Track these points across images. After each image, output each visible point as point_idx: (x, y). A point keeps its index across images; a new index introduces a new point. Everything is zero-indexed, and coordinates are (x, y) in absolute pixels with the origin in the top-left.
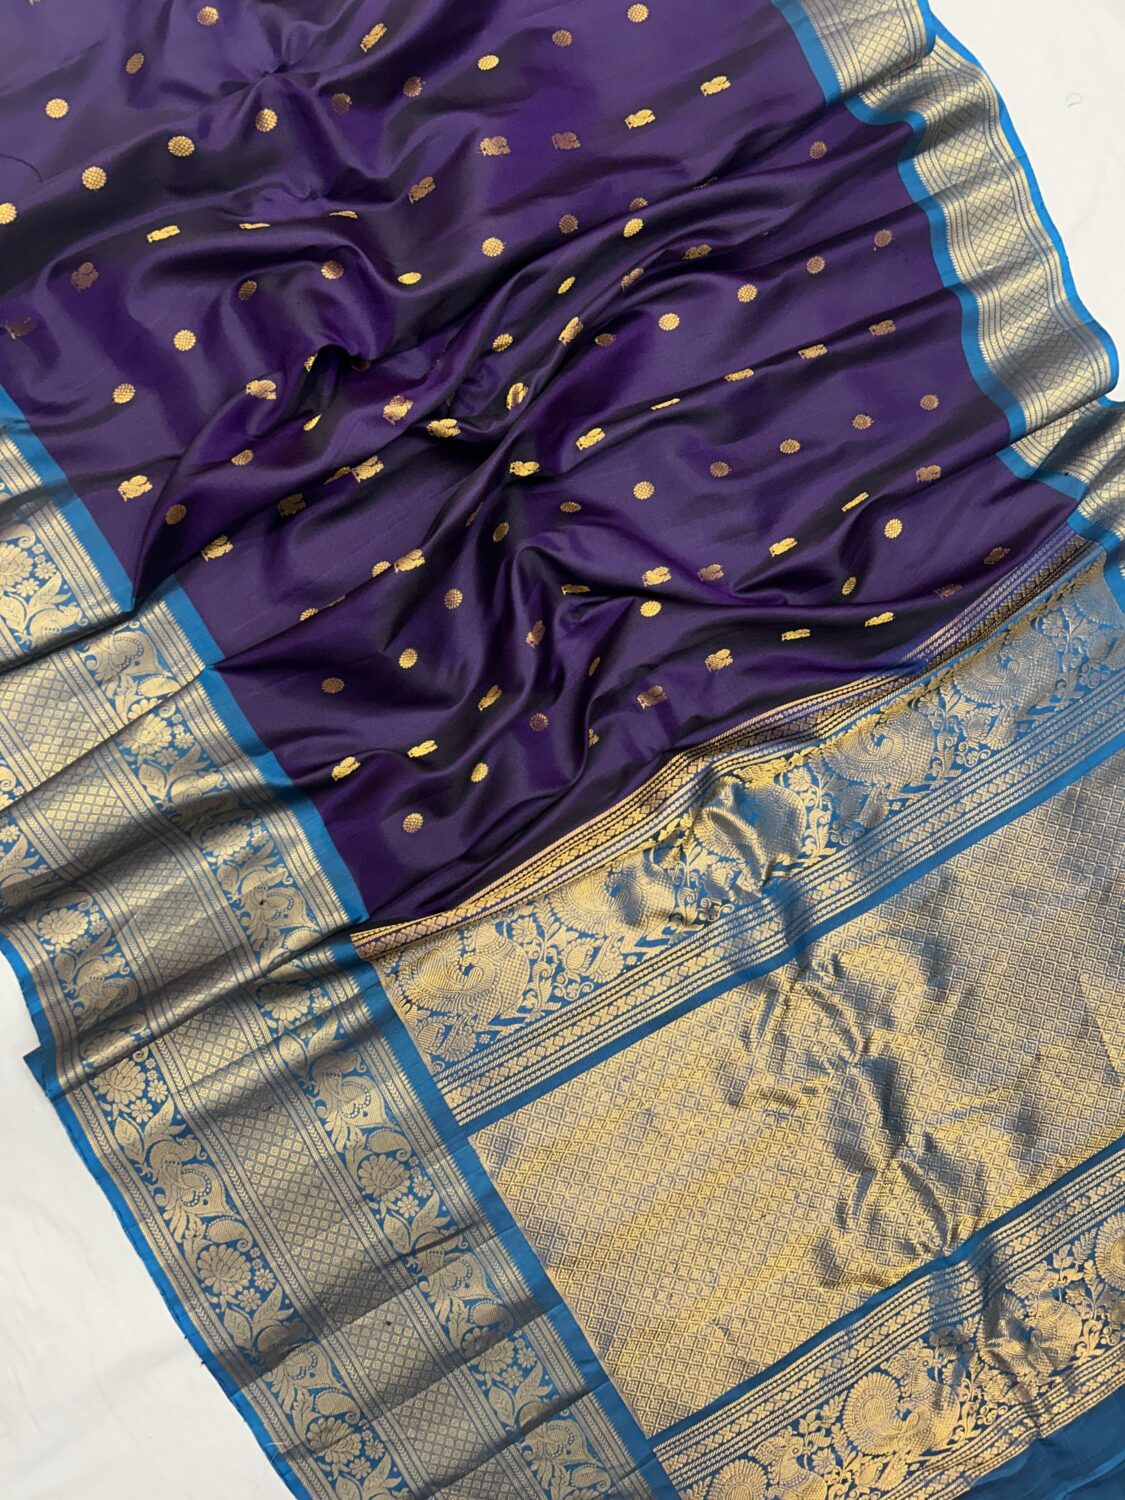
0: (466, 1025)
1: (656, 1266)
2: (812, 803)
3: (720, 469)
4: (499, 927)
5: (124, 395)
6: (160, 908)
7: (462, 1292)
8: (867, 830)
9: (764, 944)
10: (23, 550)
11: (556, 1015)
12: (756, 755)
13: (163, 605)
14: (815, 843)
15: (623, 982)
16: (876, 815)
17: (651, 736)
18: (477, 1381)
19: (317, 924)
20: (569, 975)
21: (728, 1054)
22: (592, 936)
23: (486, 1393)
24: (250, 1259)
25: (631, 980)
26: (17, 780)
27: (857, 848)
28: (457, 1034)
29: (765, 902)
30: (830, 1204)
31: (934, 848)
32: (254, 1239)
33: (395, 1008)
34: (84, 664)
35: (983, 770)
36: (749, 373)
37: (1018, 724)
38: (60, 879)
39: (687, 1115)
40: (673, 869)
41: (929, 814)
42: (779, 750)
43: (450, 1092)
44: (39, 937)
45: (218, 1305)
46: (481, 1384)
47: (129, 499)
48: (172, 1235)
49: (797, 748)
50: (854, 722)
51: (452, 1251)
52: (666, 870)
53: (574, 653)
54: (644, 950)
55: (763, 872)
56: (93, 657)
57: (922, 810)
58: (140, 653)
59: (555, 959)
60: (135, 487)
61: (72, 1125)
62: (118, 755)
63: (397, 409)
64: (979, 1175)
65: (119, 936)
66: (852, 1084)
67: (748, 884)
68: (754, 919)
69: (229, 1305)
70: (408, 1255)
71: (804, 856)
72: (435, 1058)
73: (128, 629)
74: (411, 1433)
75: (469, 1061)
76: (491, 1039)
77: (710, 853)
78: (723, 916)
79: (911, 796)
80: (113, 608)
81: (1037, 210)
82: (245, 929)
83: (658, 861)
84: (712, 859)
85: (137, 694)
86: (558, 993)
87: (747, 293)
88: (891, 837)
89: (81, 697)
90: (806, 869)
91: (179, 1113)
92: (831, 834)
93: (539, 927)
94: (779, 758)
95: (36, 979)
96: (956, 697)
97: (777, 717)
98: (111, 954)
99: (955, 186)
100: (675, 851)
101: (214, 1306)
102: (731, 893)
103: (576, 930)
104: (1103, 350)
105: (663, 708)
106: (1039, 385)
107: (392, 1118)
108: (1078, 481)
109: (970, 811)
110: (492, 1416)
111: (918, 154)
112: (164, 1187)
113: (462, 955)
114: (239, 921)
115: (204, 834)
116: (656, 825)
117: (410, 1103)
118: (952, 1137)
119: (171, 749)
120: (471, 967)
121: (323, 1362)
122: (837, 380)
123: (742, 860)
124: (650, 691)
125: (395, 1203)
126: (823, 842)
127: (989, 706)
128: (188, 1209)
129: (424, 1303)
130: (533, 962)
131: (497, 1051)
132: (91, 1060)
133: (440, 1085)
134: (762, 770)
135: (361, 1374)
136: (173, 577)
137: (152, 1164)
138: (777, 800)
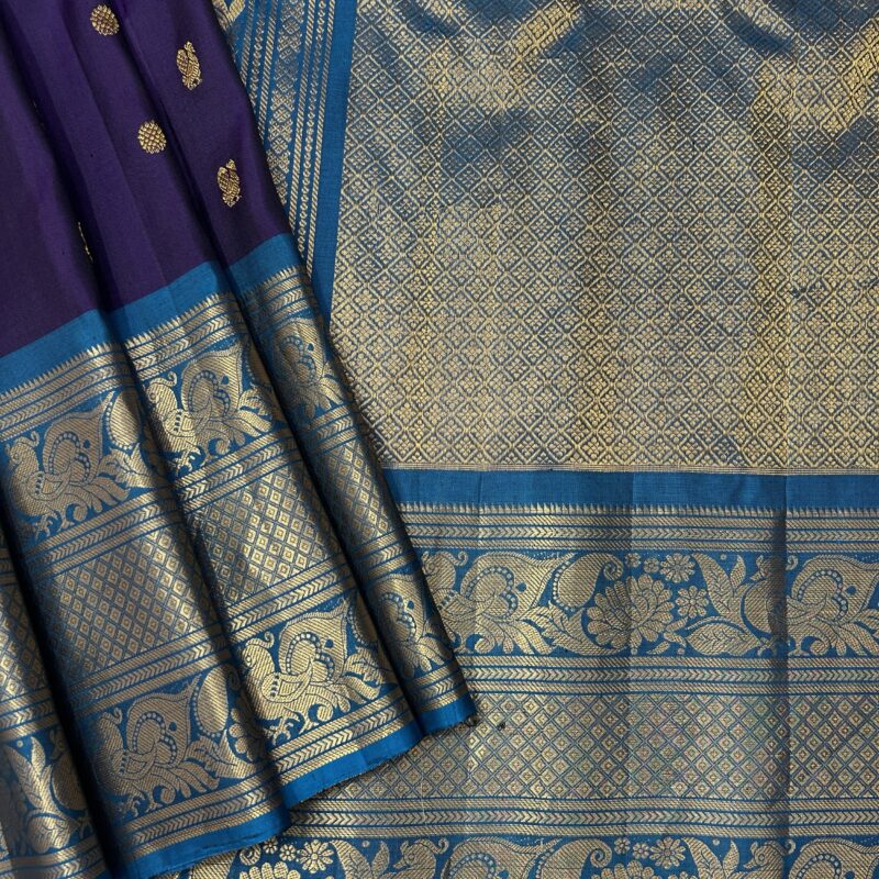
7: (526, 599)
18: (666, 654)
23: (690, 652)
46: (672, 651)
51: (460, 577)
74: (678, 788)
110: (729, 663)
121: (495, 849)
129: (503, 660)
135: (545, 806)
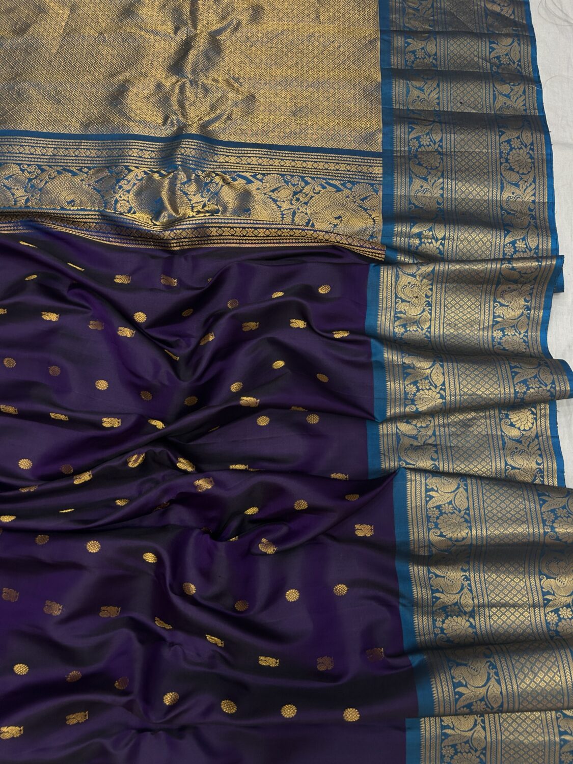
0: (354, 197)
1: (331, 57)
2: (125, 193)
3: (54, 371)
4: (313, 225)
7: (422, 96)
8: (107, 167)
9: (193, 147)
10: (440, 529)
11: (310, 175)
13: (383, 466)
14: (137, 176)
15: (270, 171)
16: (99, 170)
18: (436, 61)
19: (397, 271)
20: (293, 188)
21: (241, 116)
22: (271, 198)
23: (435, 54)
24: (507, 160)
25: (265, 169)
26: (500, 422)
27: (119, 163)
28: (360, 195)
29: (179, 163)
30: (239, 35)
31: (81, 143)
32: (501, 166)
33: (382, 221)
34: (438, 458)
35: (31, 161)
39: (278, 104)
40: (213, 204)
41: (72, 158)
43: (378, 174)
44: (528, 346)
45: (531, 149)
46: (435, 59)
47: (371, 526)
48: (535, 188)
50: (78, 210)
52: (217, 205)
53: (193, 326)
54: (251, 178)
55: (170, 176)
56: (432, 459)
57: (74, 161)
58: (407, 449)
59: (295, 199)
60: (363, 531)
62: (448, 398)
64: (164, 6)
65: (491, 323)
66: (194, 71)
67: (182, 176)
68: (190, 160)
69: (526, 147)
70: (437, 122)
71: (146, 173)
72: (376, 192)
73: (407, 463)
74: (476, 59)
75: (362, 181)
76: (346, 183)
77: (190, 200)
79: (74, 170)
80: (410, 476)
82: (431, 290)
84: (191, 197)
85: (420, 431)
86: (303, 184)
88: (97, 159)
89: (448, 444)
90: (149, 168)
91: (505, 234)
92: (126, 175)
93: (293, 216)
95: (539, 327)
96: (18, 199)
97: (113, 240)
98: (499, 317)
100: (206, 209)
101: (533, 150)
102: (192, 178)
103: (277, 205)
105: (168, 273)
107: (411, 178)
109: (51, 148)
112: (528, 210)
113: (337, 224)
114: (432, 295)
117: (399, 179)
118: (164, 27)
119: (420, 387)
120: (336, 218)
121: (498, 106)
123: (177, 188)
124: (168, 283)
125: (430, 145)
126: (132, 173)
127: (5, 186)
128: (522, 195)
129: (441, 102)
130: (306, 203)
133: (381, 179)
135: (484, 91)
136: (370, 478)
137: (528, 223)
138: (140, 205)
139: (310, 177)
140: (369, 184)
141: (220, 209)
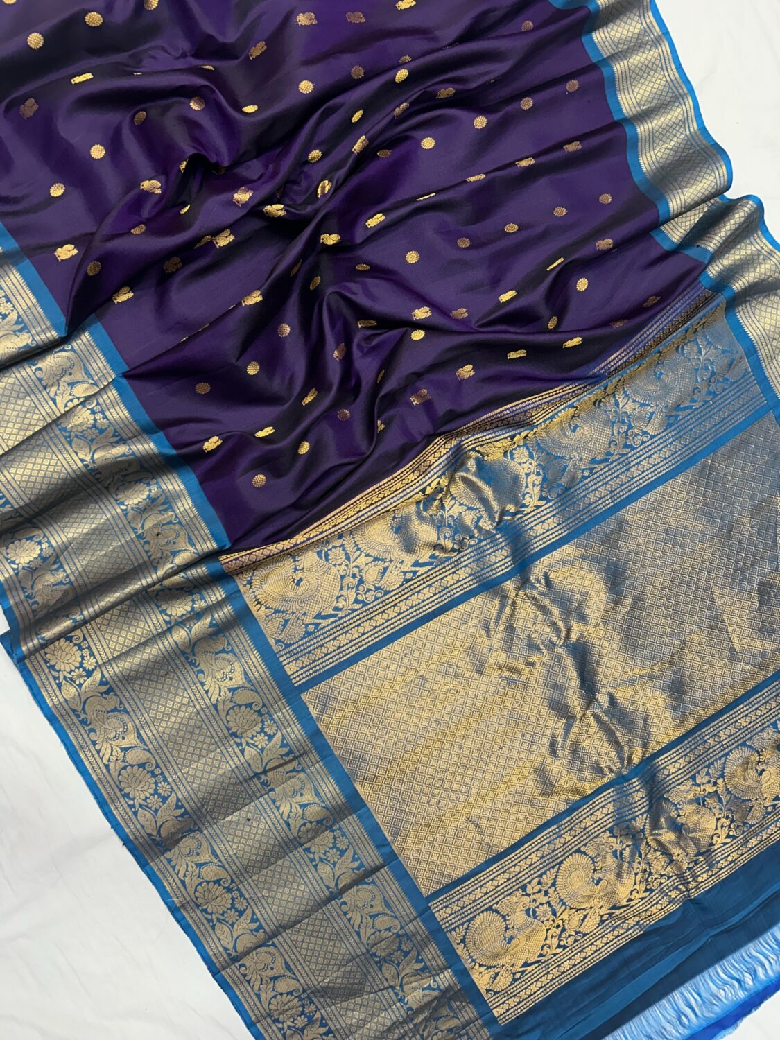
0: (298, 619)
1: (429, 781)
2: (529, 470)
3: (464, 243)
4: (319, 553)
5: (57, 191)
6: (89, 540)
7: (298, 799)
8: (567, 489)
9: (498, 565)
11: (359, 612)
12: (491, 436)
13: (87, 334)
14: (531, 497)
15: (403, 590)
16: (573, 479)
17: (420, 425)
18: (309, 858)
19: (196, 548)
20: (367, 586)
21: (475, 638)
22: (382, 560)
23: (315, 866)
24: (154, 775)
25: (409, 589)
27: (560, 501)
28: (292, 625)
29: (498, 536)
30: (545, 740)
31: (612, 502)
32: (157, 762)
33: (250, 607)
34: (34, 373)
35: (644, 448)
36: (483, 176)
37: (669, 417)
38: (21, 516)
39: (448, 680)
40: (436, 515)
41: (609, 478)
42: (506, 433)
43: (288, 663)
44: (7, 559)
45: (133, 806)
46: (312, 860)
47: (62, 260)
48: (102, 759)
49: (518, 431)
50: (557, 414)
51: (291, 771)
52: (431, 516)
53: (367, 368)
54: (417, 569)
55: (497, 516)
56: (40, 369)
57: (604, 476)
58: (72, 366)
59: (358, 575)
60: (66, 252)
61: (33, 686)
62: (58, 432)
63: (242, 196)
64: (646, 721)
65: (62, 558)
66: (559, 659)
67: (486, 524)
68: (491, 548)
69: (141, 806)
70: (261, 773)
71: (524, 506)
72: (277, 641)
73: (64, 350)
74: (265, 893)
75: (300, 643)
76: (315, 628)
77: (461, 504)
78: (471, 546)
79: (596, 466)
80: (53, 334)
81: (676, 68)
82: (147, 552)
83: (426, 510)
84: (462, 509)
85: (70, 394)
86: (360, 597)
87: (480, 122)
88: (584, 494)
89: (32, 396)
90: (525, 515)
91: (105, 677)
92: (542, 491)
93: (346, 554)
94: (506, 438)
95: (6, 587)
96: (626, 399)
97: (505, 413)
98: (56, 570)
99: (621, 52)
100: (437, 502)
101: (131, 806)
102: (476, 531)
103: (371, 556)
104: (722, 163)
105: (427, 405)
106: (679, 185)
107: (249, 681)
108: (706, 250)
109: (637, 476)
110: (320, 881)
111: (595, 30)
112: (95, 728)
113: (295, 572)
114: (143, 547)
115: (118, 489)
116: (423, 483)
117: (261, 672)
118: (628, 695)
119: (93, 429)
120: (301, 580)
121: (205, 844)
122: (543, 182)
123: (483, 509)
124: (419, 393)
125: (252, 739)
126: (537, 497)
127: (649, 405)
128: (113, 742)
129: (272, 806)
130: (343, 577)
131: (319, 636)
132: (43, 635)
133: (281, 659)
134: (494, 446)
135: (231, 853)
136: (93, 315)
137: (87, 712)
138: (506, 469)
139: (357, 610)
140: (291, 645)
141: (425, 513)
